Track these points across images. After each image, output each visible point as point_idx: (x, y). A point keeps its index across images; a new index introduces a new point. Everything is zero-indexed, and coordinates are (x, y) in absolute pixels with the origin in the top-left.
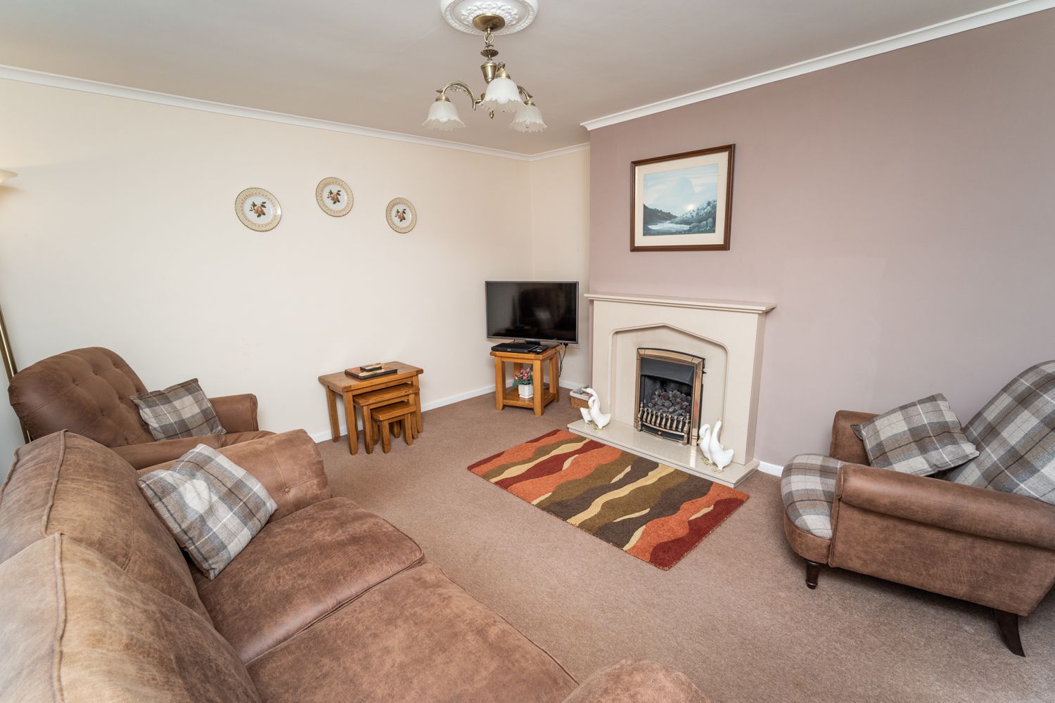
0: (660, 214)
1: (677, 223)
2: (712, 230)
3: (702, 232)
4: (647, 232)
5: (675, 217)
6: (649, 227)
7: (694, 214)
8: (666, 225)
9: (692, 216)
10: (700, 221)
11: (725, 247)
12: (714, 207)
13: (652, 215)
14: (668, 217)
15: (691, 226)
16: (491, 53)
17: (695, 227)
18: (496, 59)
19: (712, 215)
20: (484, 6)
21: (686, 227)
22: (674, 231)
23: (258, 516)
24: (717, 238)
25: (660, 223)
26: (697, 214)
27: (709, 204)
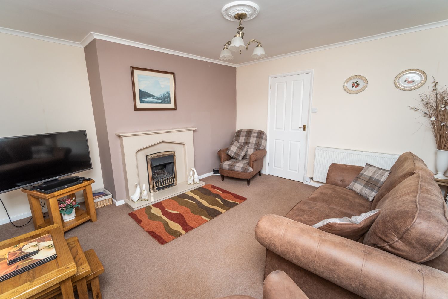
0: (147, 94)
1: (155, 99)
2: (169, 102)
3: (166, 103)
4: (142, 102)
5: (154, 96)
6: (143, 99)
7: (162, 96)
8: (151, 99)
9: (162, 97)
10: (165, 99)
11: (175, 109)
12: (169, 94)
13: (143, 94)
14: (150, 96)
15: (162, 100)
16: (241, 28)
17: (163, 101)
19: (169, 97)
20: (240, 10)
21: (160, 101)
22: (155, 102)
24: (172, 106)
25: (148, 98)
26: (163, 96)
27: (167, 93)
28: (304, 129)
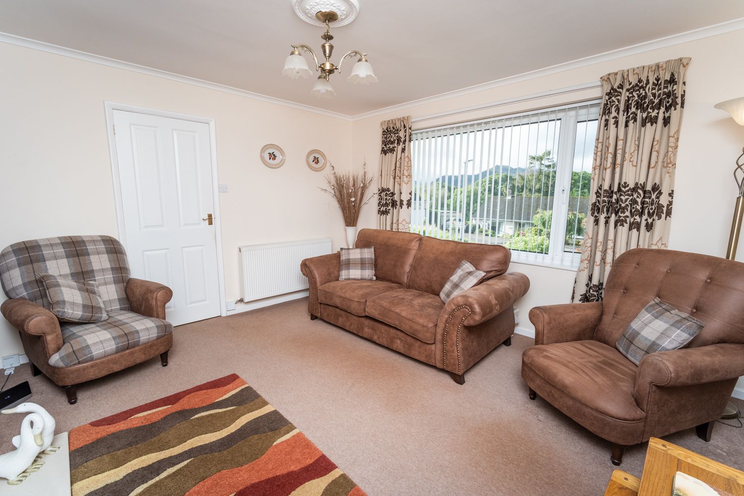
16: (328, 37)
18: (331, 42)
28: (211, 223)
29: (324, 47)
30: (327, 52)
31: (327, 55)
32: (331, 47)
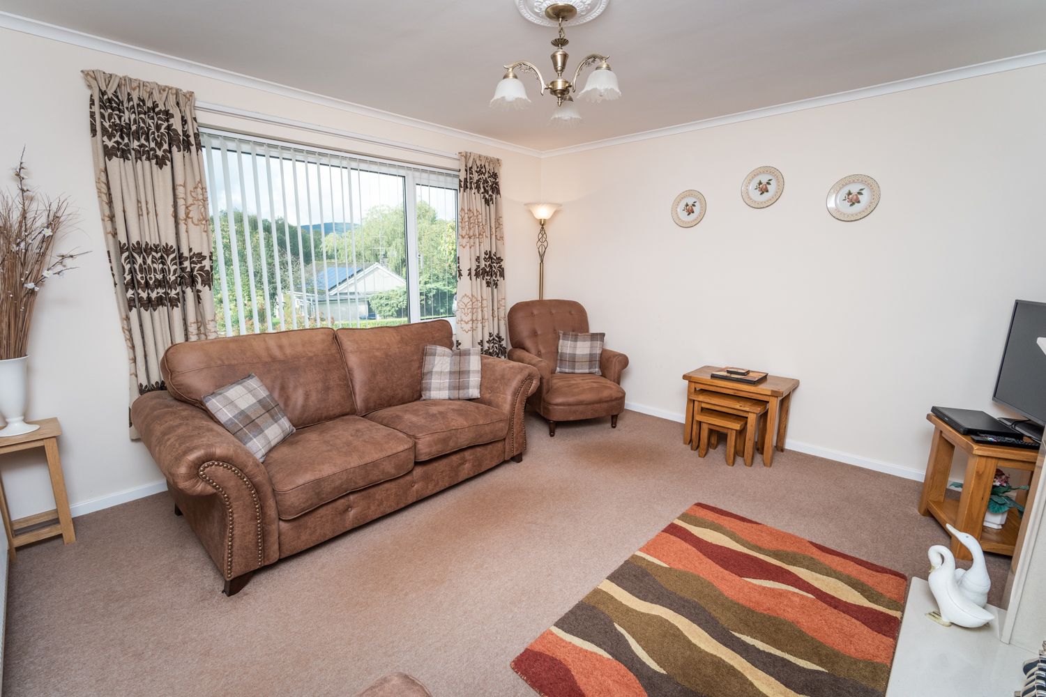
18: (566, 49)
23: (461, 391)
29: (554, 57)
30: (559, 64)
31: (559, 68)
32: (565, 56)
